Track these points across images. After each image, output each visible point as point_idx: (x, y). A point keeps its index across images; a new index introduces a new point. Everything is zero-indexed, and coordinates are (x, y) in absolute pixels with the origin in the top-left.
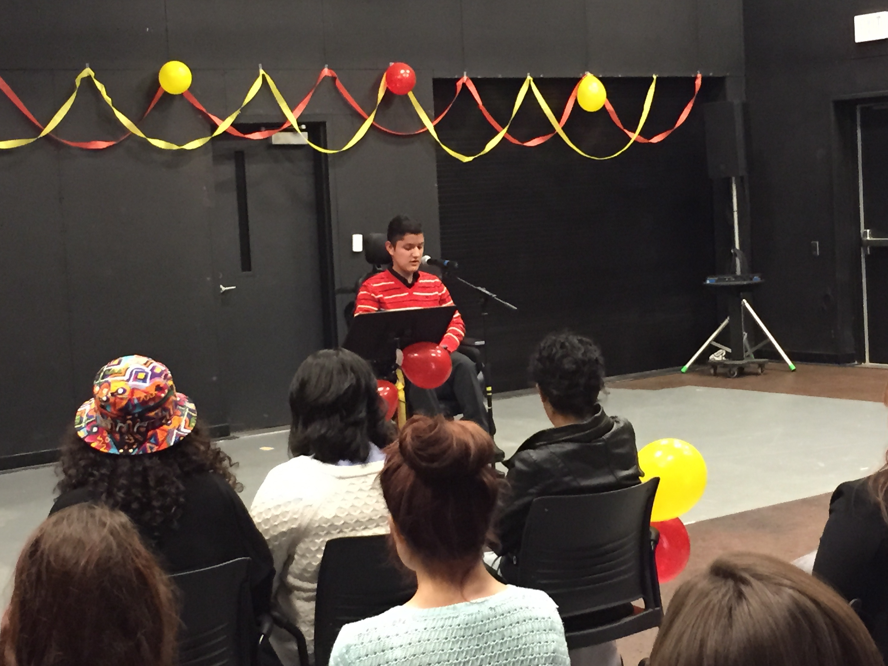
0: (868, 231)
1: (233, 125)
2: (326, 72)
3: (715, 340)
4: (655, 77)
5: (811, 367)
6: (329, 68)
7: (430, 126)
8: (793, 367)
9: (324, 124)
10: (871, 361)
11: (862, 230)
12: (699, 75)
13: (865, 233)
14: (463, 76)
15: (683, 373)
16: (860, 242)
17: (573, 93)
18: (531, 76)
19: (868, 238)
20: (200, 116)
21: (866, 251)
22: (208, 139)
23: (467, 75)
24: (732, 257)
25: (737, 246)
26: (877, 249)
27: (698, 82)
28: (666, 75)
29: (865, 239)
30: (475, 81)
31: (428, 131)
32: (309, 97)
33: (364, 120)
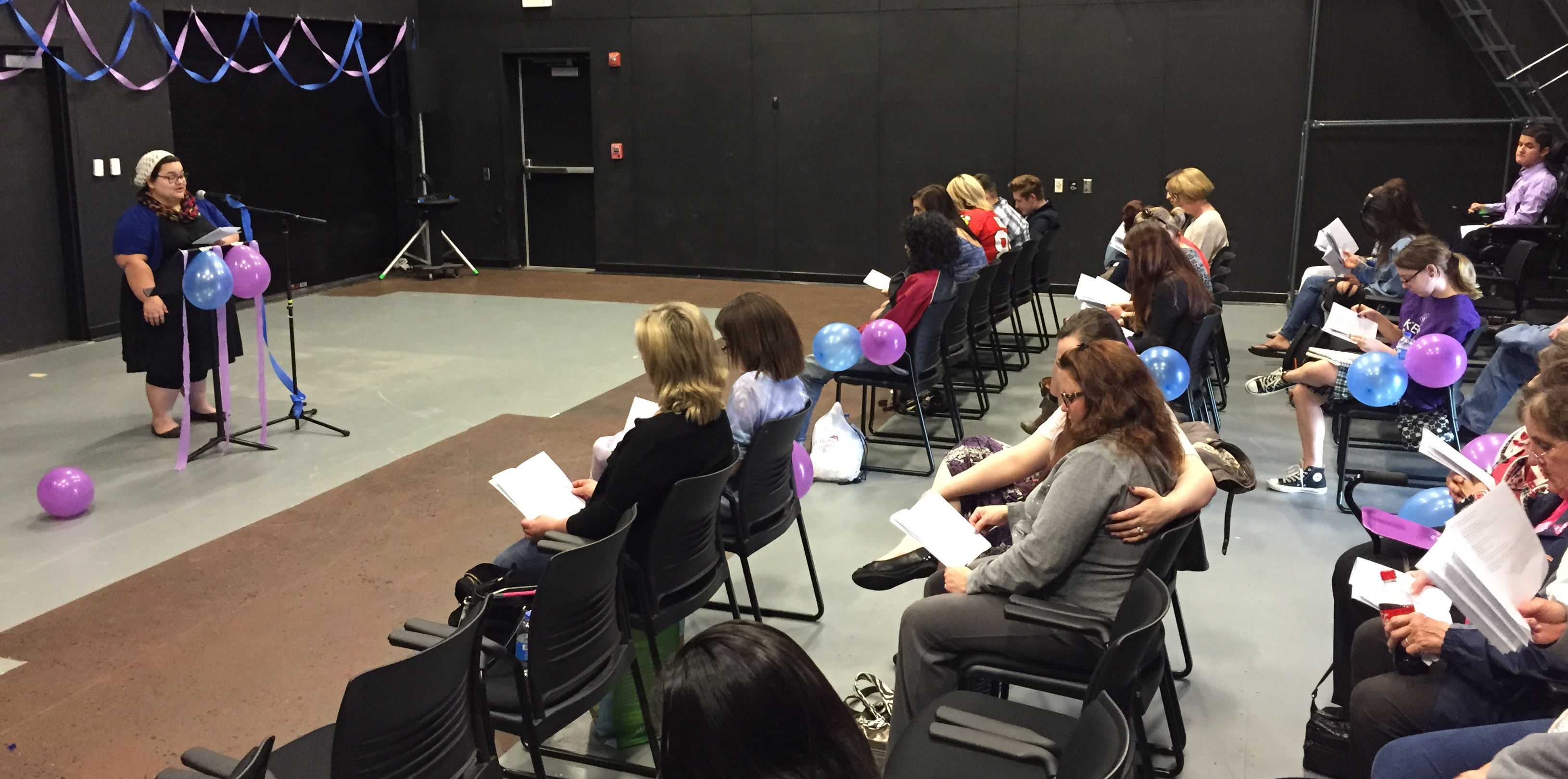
0: (529, 160)
3: (408, 251)
5: (487, 271)
8: (476, 272)
10: (531, 264)
11: (524, 160)
13: (527, 163)
15: (380, 279)
16: (523, 169)
19: (529, 166)
21: (527, 176)
24: (419, 180)
25: (424, 171)
26: (536, 175)
29: (526, 167)
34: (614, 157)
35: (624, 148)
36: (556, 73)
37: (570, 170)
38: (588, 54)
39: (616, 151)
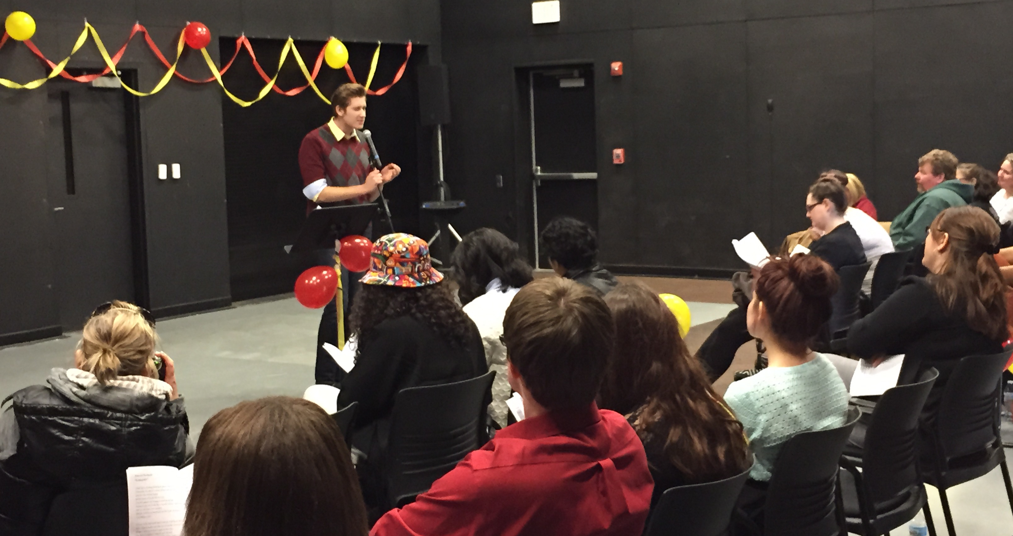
0: (539, 168)
1: (66, 69)
2: (138, 27)
4: (380, 43)
6: (140, 24)
7: (218, 75)
9: (135, 71)
10: (540, 267)
11: (534, 167)
12: (410, 43)
13: (537, 170)
14: (241, 35)
16: (533, 177)
17: (322, 53)
18: (292, 37)
19: (539, 173)
20: (37, 60)
21: (537, 183)
22: (45, 80)
23: (245, 34)
24: (437, 187)
25: (442, 179)
26: (545, 182)
27: (409, 49)
28: (387, 41)
29: (536, 174)
30: (251, 41)
31: (216, 81)
32: (124, 48)
33: (167, 70)
34: (616, 162)
35: (626, 154)
36: (564, 84)
37: (577, 176)
38: (591, 65)
39: (618, 156)
